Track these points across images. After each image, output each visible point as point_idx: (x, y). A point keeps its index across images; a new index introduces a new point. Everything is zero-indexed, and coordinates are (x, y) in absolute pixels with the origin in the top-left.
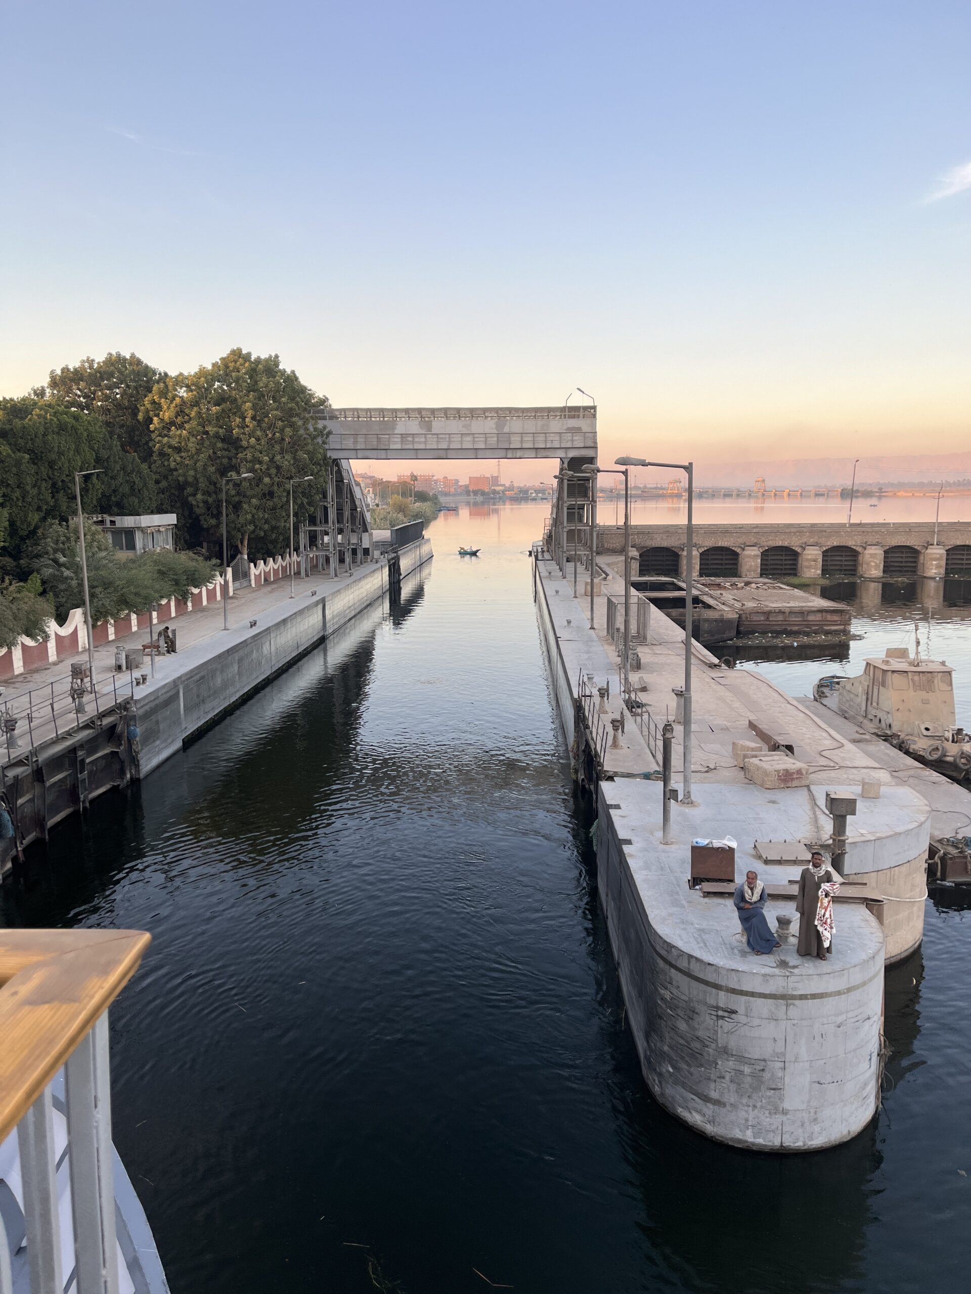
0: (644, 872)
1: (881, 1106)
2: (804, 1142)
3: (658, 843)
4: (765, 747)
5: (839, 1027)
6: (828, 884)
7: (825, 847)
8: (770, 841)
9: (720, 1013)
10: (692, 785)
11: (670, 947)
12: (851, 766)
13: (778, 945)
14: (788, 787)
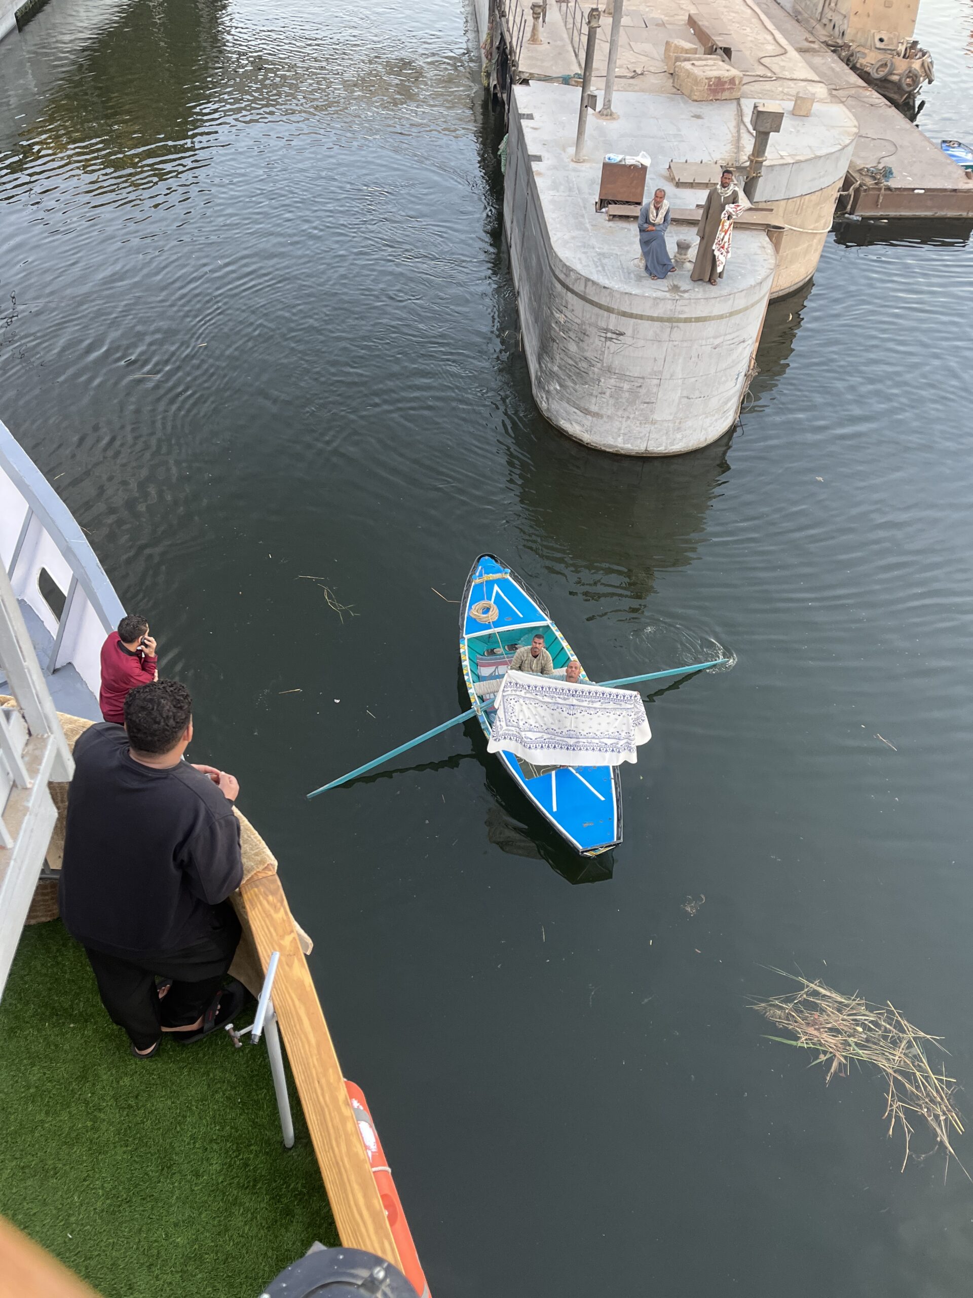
0: (552, 193)
1: (738, 419)
2: (665, 447)
3: (569, 160)
4: (701, 49)
5: (715, 348)
6: (732, 206)
7: (740, 169)
8: (686, 161)
9: (609, 335)
10: (614, 93)
11: (569, 270)
12: (788, 77)
13: (672, 269)
14: (716, 100)
